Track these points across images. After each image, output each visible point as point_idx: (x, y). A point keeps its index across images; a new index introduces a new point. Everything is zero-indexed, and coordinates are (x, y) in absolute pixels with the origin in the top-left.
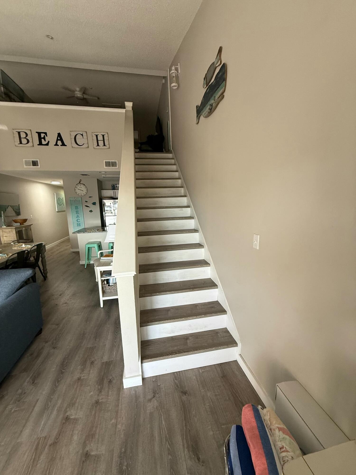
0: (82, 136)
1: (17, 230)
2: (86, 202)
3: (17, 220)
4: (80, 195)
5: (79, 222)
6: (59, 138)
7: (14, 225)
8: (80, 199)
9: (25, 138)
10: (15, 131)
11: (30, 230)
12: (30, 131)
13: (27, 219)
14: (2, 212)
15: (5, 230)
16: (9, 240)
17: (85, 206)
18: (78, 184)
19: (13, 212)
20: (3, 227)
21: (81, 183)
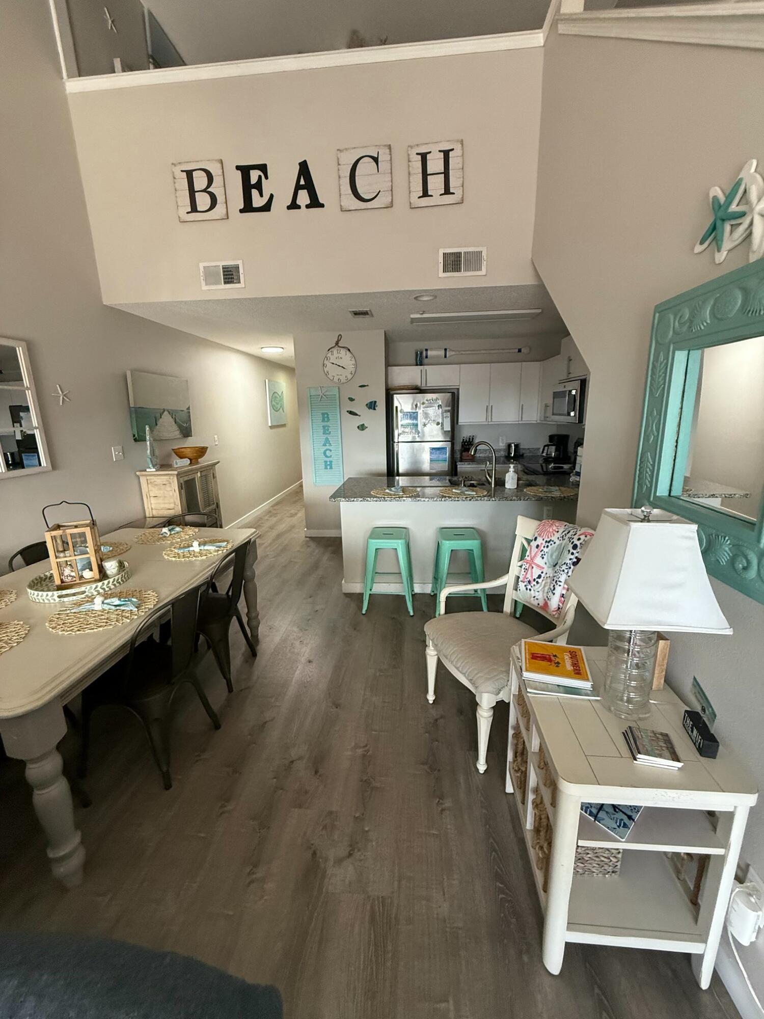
0: (374, 164)
1: (182, 481)
2: (351, 399)
3: (183, 450)
4: (336, 380)
5: (331, 456)
6: (302, 182)
7: (177, 464)
8: (336, 392)
9: (205, 191)
10: (177, 171)
11: (214, 478)
12: (219, 165)
13: (207, 448)
14: (147, 429)
15: (153, 479)
16: (162, 506)
17: (348, 411)
18: (331, 348)
19: (175, 427)
20: (148, 470)
21: (340, 345)
